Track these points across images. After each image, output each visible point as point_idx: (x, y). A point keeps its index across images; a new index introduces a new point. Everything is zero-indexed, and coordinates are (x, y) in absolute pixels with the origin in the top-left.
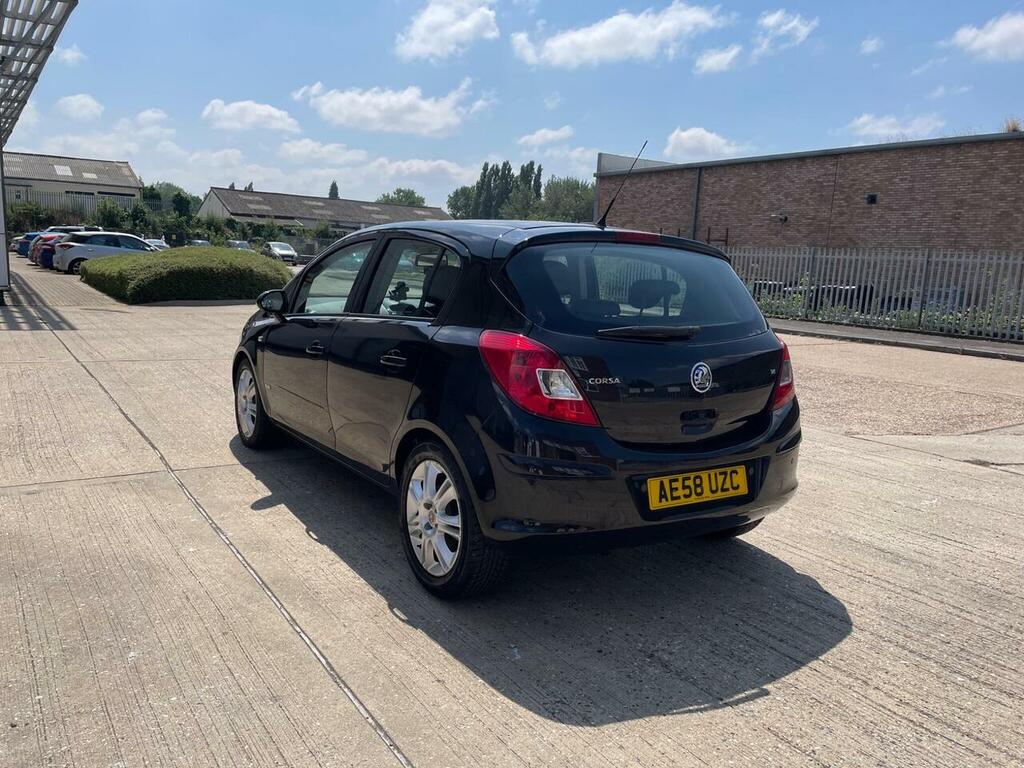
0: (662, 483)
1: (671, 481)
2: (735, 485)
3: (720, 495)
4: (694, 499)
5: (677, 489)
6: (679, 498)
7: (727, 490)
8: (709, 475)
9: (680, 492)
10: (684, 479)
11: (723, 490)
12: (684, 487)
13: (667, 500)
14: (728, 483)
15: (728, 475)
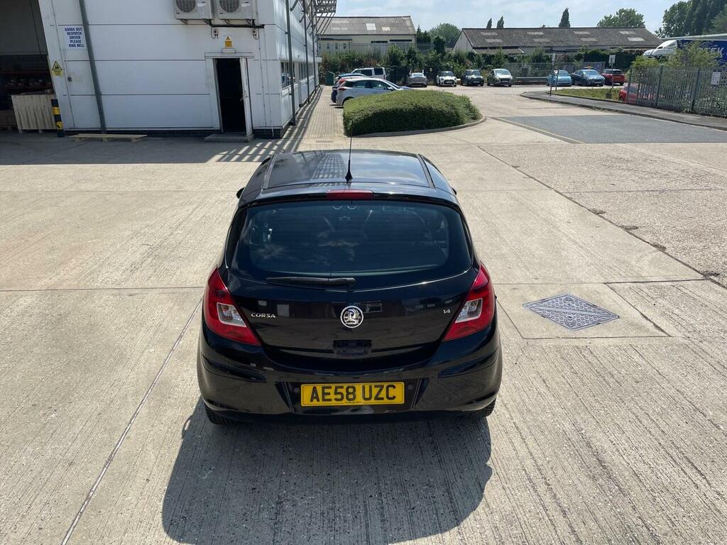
0: (315, 389)
1: (323, 388)
2: (391, 396)
3: (373, 402)
4: (345, 402)
5: (329, 394)
6: (330, 400)
7: (382, 399)
8: (364, 388)
9: (332, 396)
10: (337, 388)
11: (377, 398)
12: (336, 393)
13: (318, 400)
14: (383, 394)
15: (385, 388)
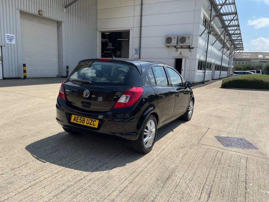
0: (75, 117)
1: (77, 117)
2: (94, 124)
3: (89, 125)
4: (81, 123)
5: (78, 119)
6: (78, 121)
7: (92, 125)
8: (87, 119)
10: (81, 118)
11: (90, 124)
12: (80, 120)
13: (75, 121)
14: (92, 123)
15: (93, 121)
